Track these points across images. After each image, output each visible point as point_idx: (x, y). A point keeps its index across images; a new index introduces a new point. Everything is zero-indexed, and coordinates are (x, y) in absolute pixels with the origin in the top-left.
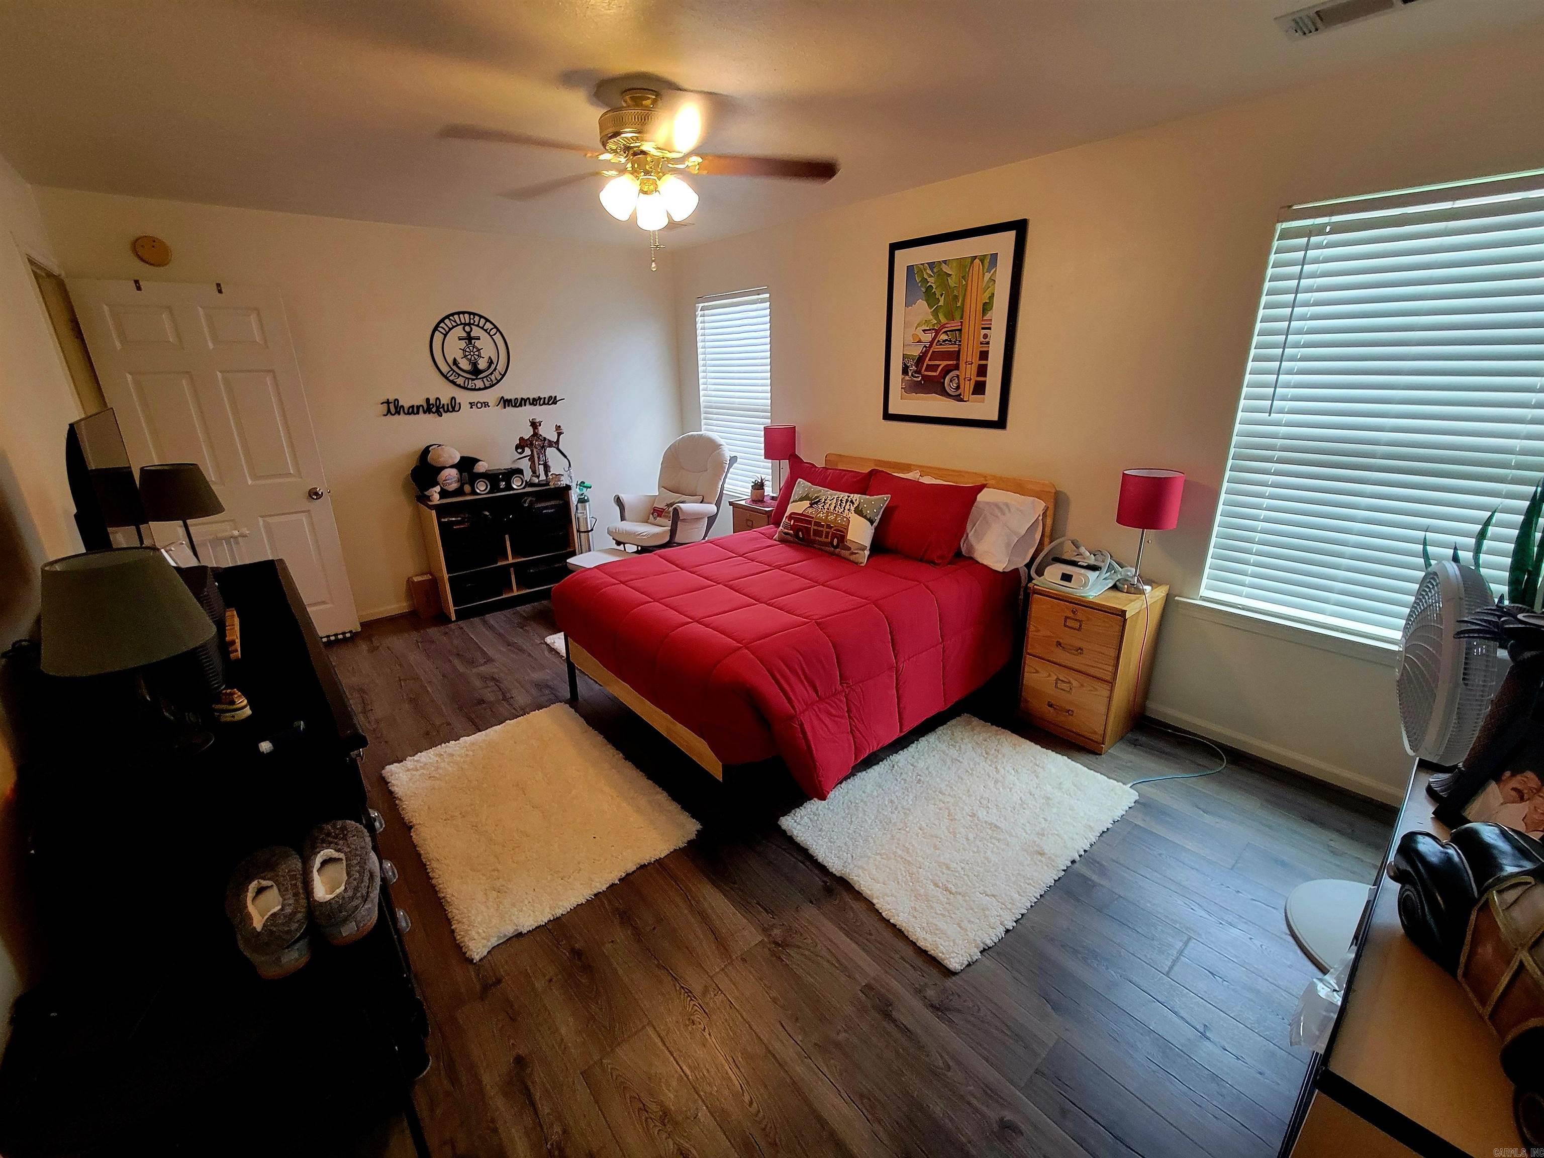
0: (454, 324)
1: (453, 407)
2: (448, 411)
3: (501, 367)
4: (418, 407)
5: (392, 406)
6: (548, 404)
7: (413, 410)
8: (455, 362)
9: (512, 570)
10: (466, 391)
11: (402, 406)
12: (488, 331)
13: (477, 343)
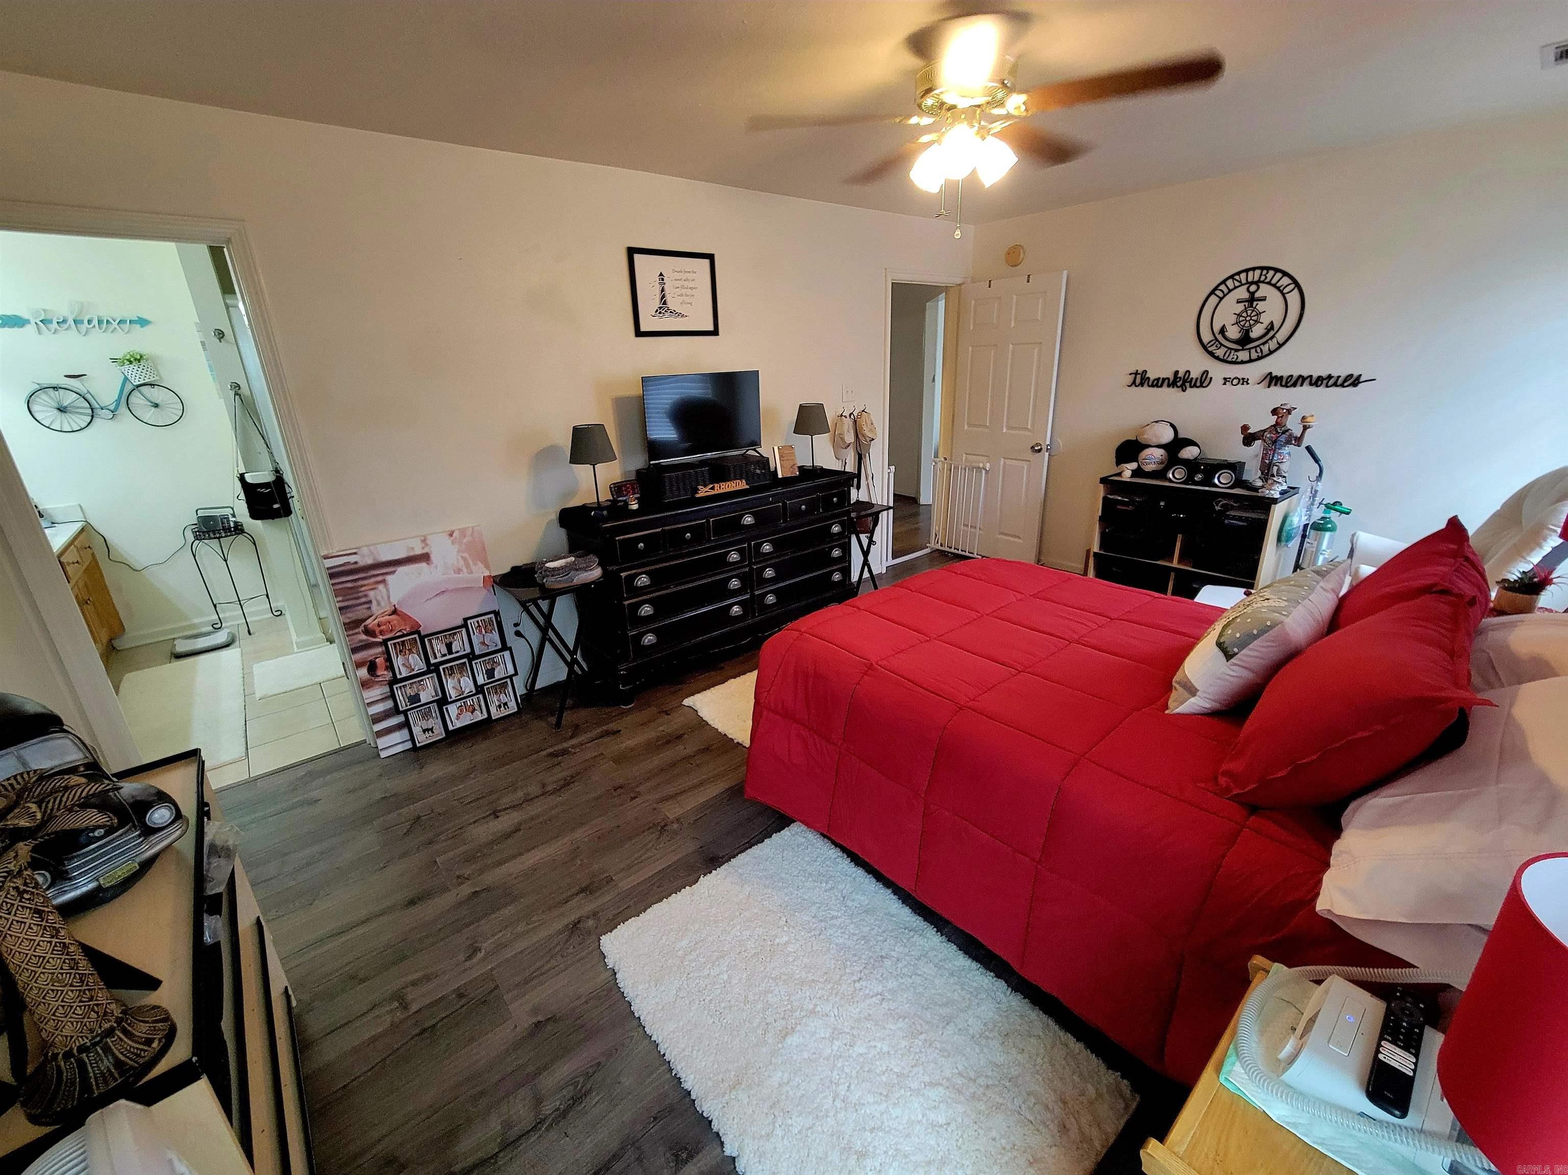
0: (1237, 284)
1: (1203, 381)
2: (1195, 386)
3: (1281, 336)
4: (1164, 380)
5: (1139, 377)
6: (1342, 385)
7: (1158, 383)
8: (1223, 331)
9: (1173, 575)
10: (1225, 364)
11: (1149, 378)
12: (1281, 288)
13: (1260, 306)
